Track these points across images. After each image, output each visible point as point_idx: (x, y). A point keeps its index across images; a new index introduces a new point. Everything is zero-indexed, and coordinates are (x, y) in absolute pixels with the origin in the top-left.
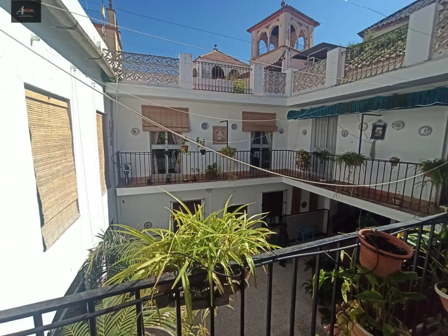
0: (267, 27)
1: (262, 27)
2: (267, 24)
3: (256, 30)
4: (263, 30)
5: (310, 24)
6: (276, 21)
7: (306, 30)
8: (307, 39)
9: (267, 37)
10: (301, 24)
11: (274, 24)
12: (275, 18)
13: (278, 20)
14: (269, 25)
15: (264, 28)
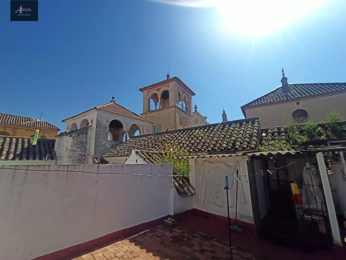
0: (158, 90)
1: (153, 89)
2: (158, 88)
3: (147, 90)
4: (154, 91)
5: (190, 93)
6: (166, 86)
7: (187, 97)
8: (188, 103)
9: (158, 98)
10: (184, 92)
11: (164, 88)
12: (165, 84)
13: (168, 86)
14: (160, 89)
15: (155, 90)
